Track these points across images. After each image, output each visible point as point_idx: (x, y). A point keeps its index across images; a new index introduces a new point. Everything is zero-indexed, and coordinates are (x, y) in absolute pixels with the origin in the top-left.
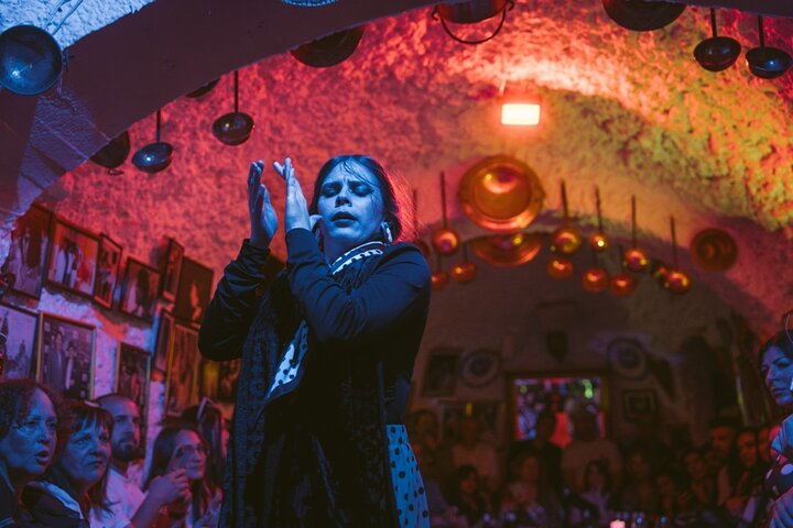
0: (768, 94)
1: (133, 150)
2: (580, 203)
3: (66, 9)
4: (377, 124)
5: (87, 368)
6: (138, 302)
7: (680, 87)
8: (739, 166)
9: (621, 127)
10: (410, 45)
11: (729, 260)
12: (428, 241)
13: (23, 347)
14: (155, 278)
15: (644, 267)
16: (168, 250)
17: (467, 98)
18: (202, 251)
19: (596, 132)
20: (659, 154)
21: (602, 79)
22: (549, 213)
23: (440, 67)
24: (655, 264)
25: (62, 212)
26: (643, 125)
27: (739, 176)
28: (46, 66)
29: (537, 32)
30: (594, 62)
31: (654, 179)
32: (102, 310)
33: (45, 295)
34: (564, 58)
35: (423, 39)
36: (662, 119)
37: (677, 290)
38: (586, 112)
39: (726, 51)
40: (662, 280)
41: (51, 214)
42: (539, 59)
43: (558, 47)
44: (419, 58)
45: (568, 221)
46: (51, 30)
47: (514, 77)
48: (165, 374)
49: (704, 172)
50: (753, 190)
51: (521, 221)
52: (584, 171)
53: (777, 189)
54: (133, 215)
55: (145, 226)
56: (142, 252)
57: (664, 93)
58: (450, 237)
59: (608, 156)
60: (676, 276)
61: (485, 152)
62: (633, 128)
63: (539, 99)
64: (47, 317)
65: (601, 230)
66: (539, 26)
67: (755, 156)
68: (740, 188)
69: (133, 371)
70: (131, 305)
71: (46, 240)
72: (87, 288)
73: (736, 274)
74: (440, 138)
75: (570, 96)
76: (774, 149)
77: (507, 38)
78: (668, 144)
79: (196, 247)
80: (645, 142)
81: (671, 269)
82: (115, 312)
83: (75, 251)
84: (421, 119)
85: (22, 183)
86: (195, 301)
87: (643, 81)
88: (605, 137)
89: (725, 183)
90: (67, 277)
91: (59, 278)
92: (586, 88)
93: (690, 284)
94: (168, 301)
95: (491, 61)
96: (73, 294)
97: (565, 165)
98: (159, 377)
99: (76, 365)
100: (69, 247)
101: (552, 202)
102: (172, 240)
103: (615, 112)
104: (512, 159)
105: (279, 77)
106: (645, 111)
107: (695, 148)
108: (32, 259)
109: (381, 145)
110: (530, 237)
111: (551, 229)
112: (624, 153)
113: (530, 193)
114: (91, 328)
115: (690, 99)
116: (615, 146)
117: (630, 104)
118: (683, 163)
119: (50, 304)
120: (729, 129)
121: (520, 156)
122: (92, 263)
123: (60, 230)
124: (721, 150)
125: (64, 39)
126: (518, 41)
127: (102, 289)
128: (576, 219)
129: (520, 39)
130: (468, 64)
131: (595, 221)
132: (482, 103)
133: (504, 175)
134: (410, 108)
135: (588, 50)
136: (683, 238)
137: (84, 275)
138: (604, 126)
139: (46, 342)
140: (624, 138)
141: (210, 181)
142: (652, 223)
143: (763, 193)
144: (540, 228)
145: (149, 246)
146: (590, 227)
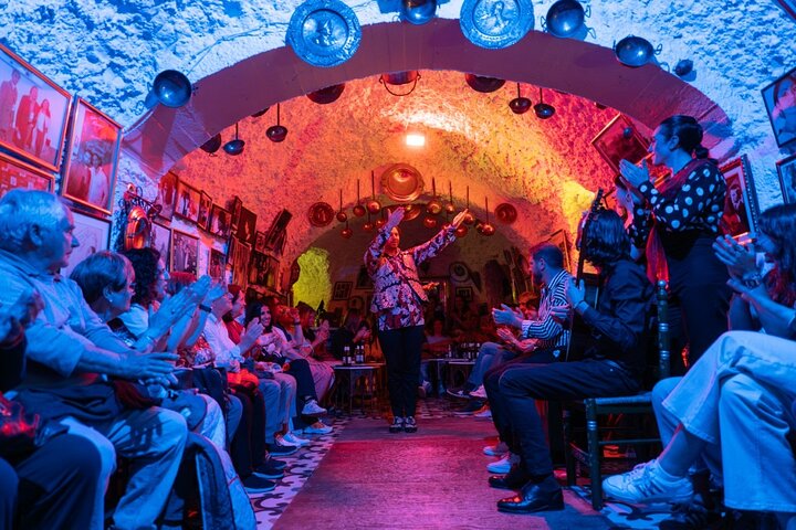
0: (538, 133)
1: (223, 144)
2: (442, 189)
3: (193, 63)
4: (342, 143)
5: (195, 260)
6: (220, 228)
7: (495, 129)
8: (520, 171)
9: (464, 150)
10: (362, 101)
11: (512, 219)
12: (365, 206)
13: (163, 246)
14: (229, 216)
15: (471, 222)
16: (234, 204)
17: (389, 131)
18: (251, 205)
19: (451, 152)
20: (482, 165)
21: (457, 123)
22: (426, 193)
23: (376, 114)
24: (477, 221)
25: (183, 177)
26: (475, 149)
27: (520, 177)
28: (183, 93)
29: (426, 97)
30: (453, 115)
31: (478, 178)
32: (202, 230)
33: (174, 219)
34: (438, 111)
35: (369, 98)
36: (485, 145)
37: (487, 233)
38: (447, 142)
39: (524, 104)
40: (480, 229)
41: (177, 177)
42: (426, 112)
43: (437, 105)
44: (366, 108)
45: (435, 198)
46: (185, 73)
47: (412, 121)
48: (232, 267)
49: (504, 174)
50: (527, 183)
51: (412, 197)
52: (443, 173)
53: (538, 183)
54: (217, 183)
55: (223, 190)
56: (222, 203)
57: (487, 132)
58: (376, 204)
59: (457, 166)
60: (487, 226)
61: (395, 162)
62: (470, 150)
63: (425, 133)
64: (176, 232)
65: (451, 203)
66: (428, 94)
67: (528, 166)
68: (520, 182)
69: (217, 263)
70: (215, 229)
71: (174, 191)
72: (195, 218)
73: (516, 226)
74: (373, 152)
75: (440, 133)
76: (538, 162)
77: (411, 99)
78: (487, 159)
79: (248, 202)
80: (475, 158)
81: (483, 224)
82: (208, 231)
83: (189, 198)
84: (364, 141)
85: (165, 158)
86: (247, 230)
87: (476, 125)
88: (456, 155)
89: (513, 180)
90: (185, 211)
91: (181, 212)
92: (448, 128)
93: (495, 230)
94: (234, 229)
95: (402, 112)
96: (187, 220)
97: (435, 170)
98: (229, 268)
99: (190, 257)
100: (186, 196)
101: (428, 188)
102: (237, 198)
103: (462, 142)
104: (408, 165)
105: (294, 114)
106: (477, 141)
107: (500, 162)
108: (168, 200)
109: (343, 155)
110: (416, 207)
111: (426, 202)
112: (464, 163)
113: (417, 183)
114: (197, 239)
115: (499, 135)
116: (460, 160)
117: (470, 137)
118: (493, 169)
119: (177, 225)
120: (518, 152)
121: (412, 165)
122: (197, 206)
123: (181, 187)
124: (512, 162)
125: (193, 79)
126: (417, 101)
127: (202, 220)
128: (439, 197)
129: (418, 100)
130: (390, 113)
131: (448, 198)
132: (395, 134)
133: (405, 173)
134: (359, 134)
135: (451, 107)
136: (492, 208)
137: (194, 212)
138: (455, 149)
139: (175, 244)
140: (465, 155)
141: (256, 168)
142: (477, 200)
143: (532, 185)
144: (420, 201)
145: (225, 200)
146: (446, 202)
